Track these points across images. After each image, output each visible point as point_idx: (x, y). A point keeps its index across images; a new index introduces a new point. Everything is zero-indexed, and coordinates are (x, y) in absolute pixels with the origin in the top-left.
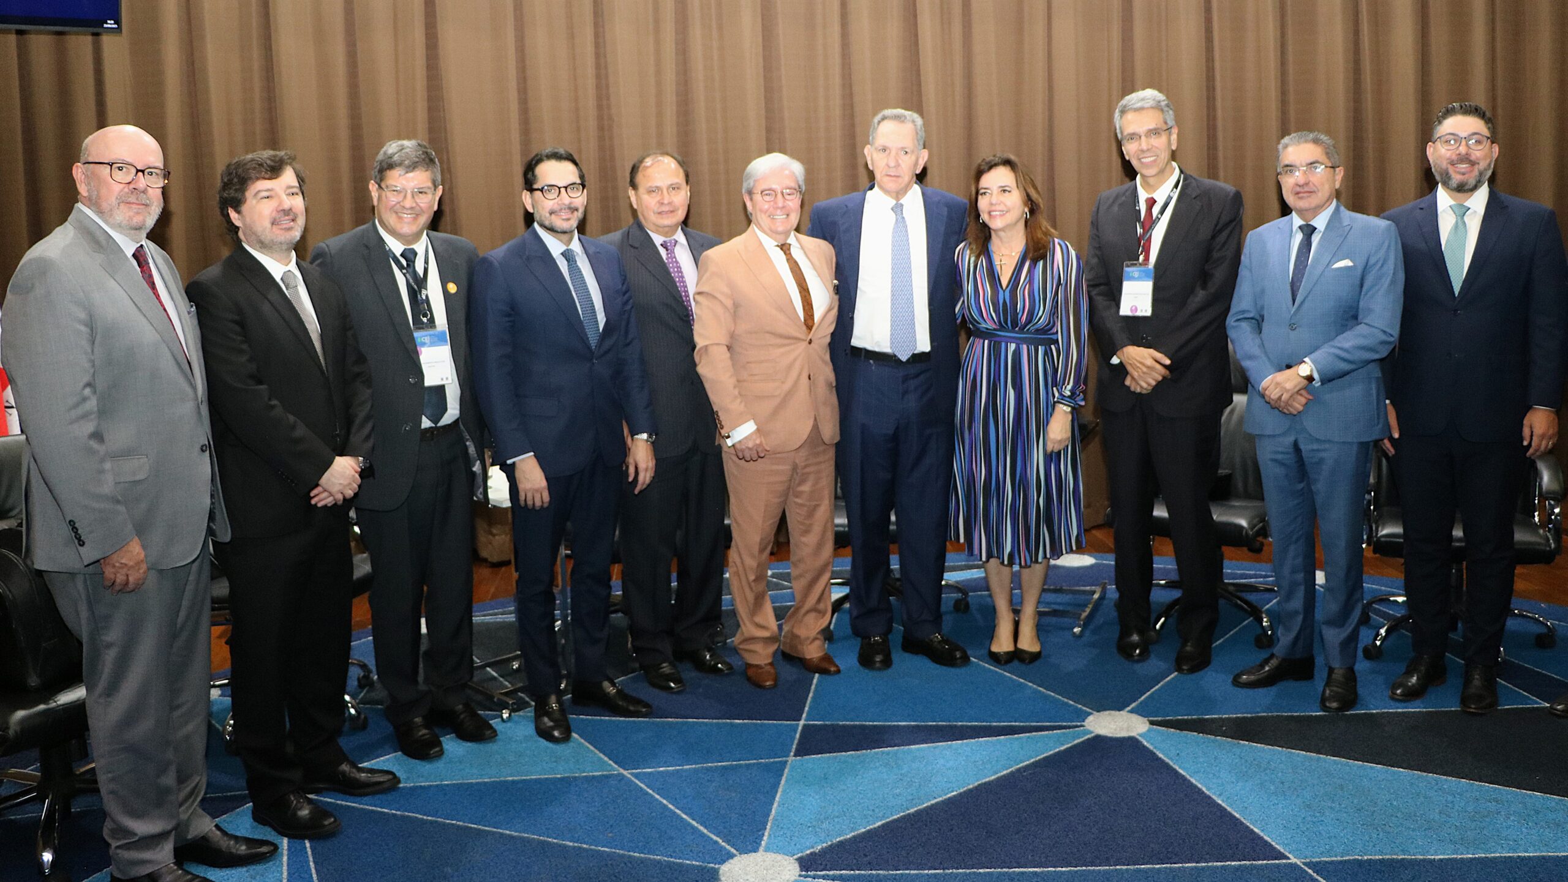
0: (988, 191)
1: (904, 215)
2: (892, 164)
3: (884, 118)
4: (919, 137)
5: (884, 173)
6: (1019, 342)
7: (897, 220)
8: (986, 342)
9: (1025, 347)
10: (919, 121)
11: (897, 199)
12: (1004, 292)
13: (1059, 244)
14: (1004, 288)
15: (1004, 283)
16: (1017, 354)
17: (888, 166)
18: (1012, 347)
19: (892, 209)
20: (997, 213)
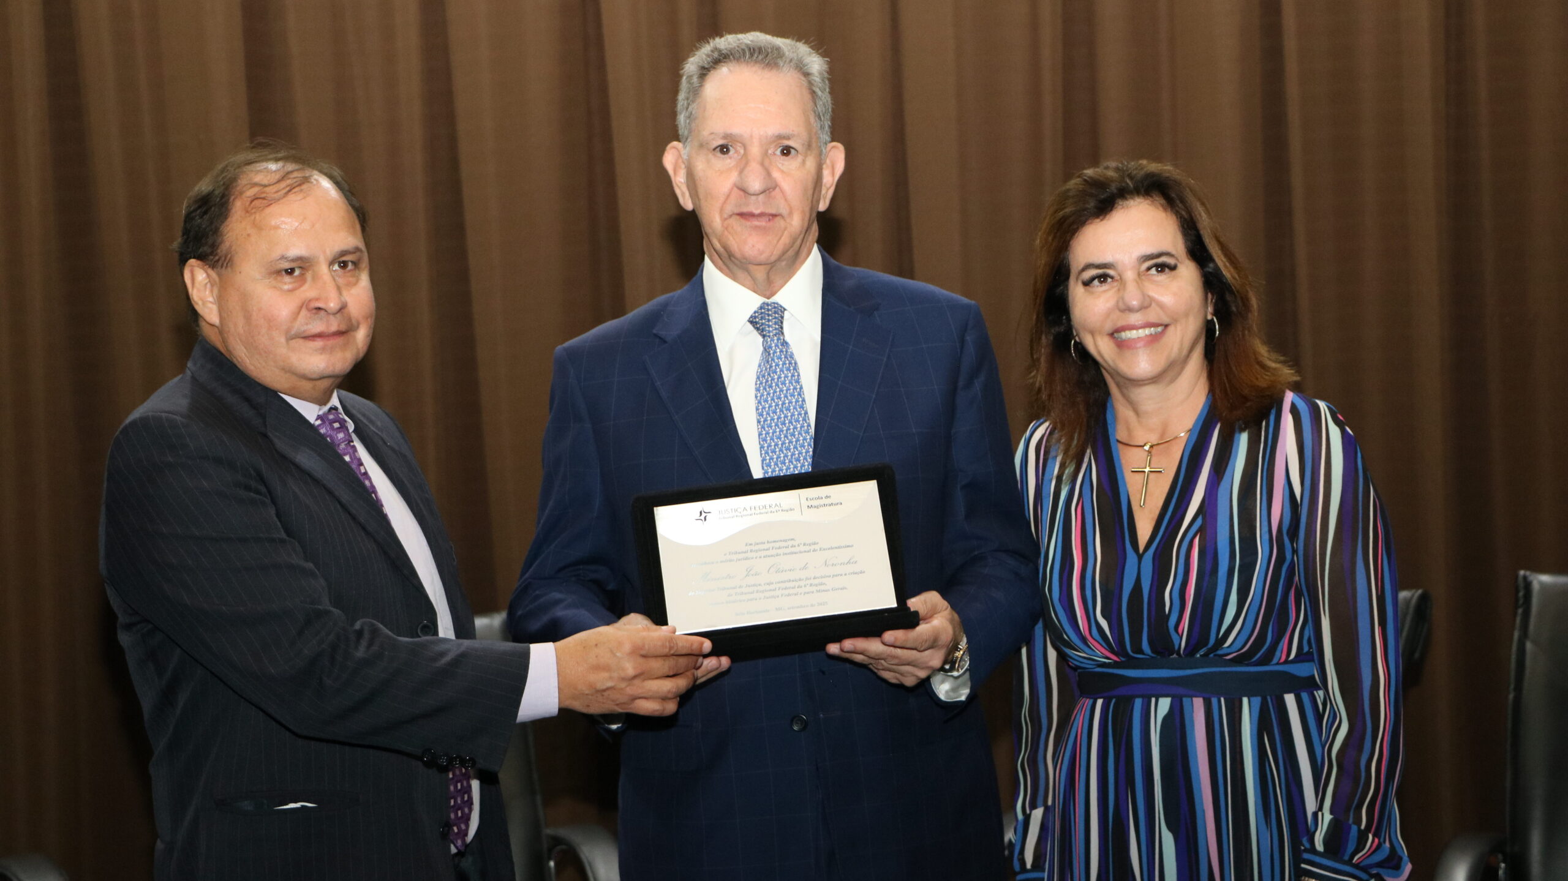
0: (1111, 272)
1: (788, 338)
2: (755, 184)
3: (720, 59)
4: (820, 108)
5: (730, 208)
6: (1179, 691)
7: (766, 350)
8: (1100, 702)
9: (1198, 703)
10: (816, 64)
11: (767, 288)
12: (1140, 557)
13: (1294, 410)
14: (1141, 548)
15: (1144, 529)
16: (1175, 725)
17: (744, 191)
18: (1164, 705)
19: (752, 321)
20: (1143, 333)
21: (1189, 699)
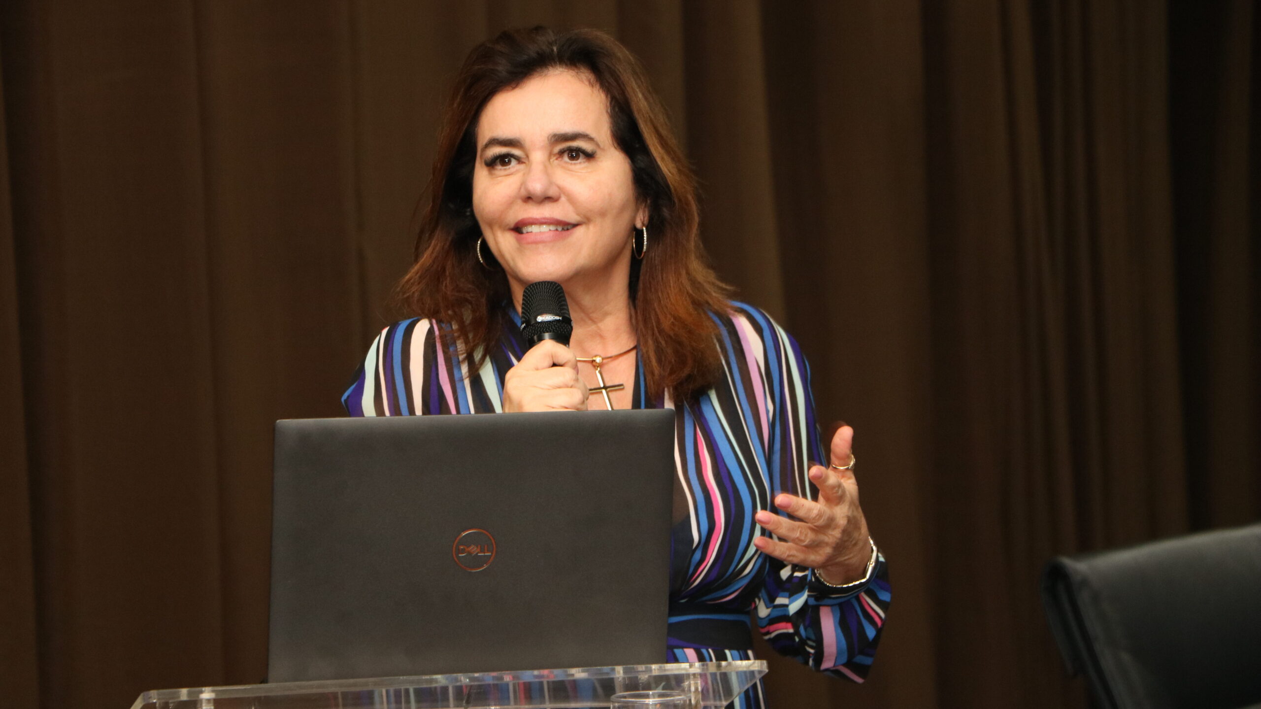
21: (680, 650)
